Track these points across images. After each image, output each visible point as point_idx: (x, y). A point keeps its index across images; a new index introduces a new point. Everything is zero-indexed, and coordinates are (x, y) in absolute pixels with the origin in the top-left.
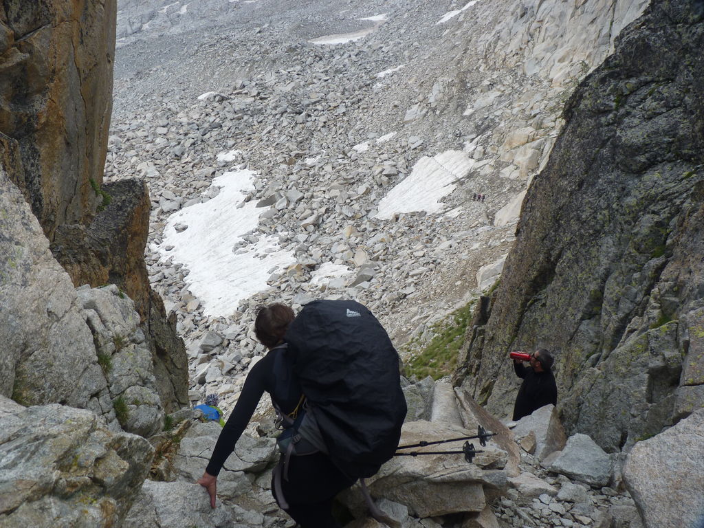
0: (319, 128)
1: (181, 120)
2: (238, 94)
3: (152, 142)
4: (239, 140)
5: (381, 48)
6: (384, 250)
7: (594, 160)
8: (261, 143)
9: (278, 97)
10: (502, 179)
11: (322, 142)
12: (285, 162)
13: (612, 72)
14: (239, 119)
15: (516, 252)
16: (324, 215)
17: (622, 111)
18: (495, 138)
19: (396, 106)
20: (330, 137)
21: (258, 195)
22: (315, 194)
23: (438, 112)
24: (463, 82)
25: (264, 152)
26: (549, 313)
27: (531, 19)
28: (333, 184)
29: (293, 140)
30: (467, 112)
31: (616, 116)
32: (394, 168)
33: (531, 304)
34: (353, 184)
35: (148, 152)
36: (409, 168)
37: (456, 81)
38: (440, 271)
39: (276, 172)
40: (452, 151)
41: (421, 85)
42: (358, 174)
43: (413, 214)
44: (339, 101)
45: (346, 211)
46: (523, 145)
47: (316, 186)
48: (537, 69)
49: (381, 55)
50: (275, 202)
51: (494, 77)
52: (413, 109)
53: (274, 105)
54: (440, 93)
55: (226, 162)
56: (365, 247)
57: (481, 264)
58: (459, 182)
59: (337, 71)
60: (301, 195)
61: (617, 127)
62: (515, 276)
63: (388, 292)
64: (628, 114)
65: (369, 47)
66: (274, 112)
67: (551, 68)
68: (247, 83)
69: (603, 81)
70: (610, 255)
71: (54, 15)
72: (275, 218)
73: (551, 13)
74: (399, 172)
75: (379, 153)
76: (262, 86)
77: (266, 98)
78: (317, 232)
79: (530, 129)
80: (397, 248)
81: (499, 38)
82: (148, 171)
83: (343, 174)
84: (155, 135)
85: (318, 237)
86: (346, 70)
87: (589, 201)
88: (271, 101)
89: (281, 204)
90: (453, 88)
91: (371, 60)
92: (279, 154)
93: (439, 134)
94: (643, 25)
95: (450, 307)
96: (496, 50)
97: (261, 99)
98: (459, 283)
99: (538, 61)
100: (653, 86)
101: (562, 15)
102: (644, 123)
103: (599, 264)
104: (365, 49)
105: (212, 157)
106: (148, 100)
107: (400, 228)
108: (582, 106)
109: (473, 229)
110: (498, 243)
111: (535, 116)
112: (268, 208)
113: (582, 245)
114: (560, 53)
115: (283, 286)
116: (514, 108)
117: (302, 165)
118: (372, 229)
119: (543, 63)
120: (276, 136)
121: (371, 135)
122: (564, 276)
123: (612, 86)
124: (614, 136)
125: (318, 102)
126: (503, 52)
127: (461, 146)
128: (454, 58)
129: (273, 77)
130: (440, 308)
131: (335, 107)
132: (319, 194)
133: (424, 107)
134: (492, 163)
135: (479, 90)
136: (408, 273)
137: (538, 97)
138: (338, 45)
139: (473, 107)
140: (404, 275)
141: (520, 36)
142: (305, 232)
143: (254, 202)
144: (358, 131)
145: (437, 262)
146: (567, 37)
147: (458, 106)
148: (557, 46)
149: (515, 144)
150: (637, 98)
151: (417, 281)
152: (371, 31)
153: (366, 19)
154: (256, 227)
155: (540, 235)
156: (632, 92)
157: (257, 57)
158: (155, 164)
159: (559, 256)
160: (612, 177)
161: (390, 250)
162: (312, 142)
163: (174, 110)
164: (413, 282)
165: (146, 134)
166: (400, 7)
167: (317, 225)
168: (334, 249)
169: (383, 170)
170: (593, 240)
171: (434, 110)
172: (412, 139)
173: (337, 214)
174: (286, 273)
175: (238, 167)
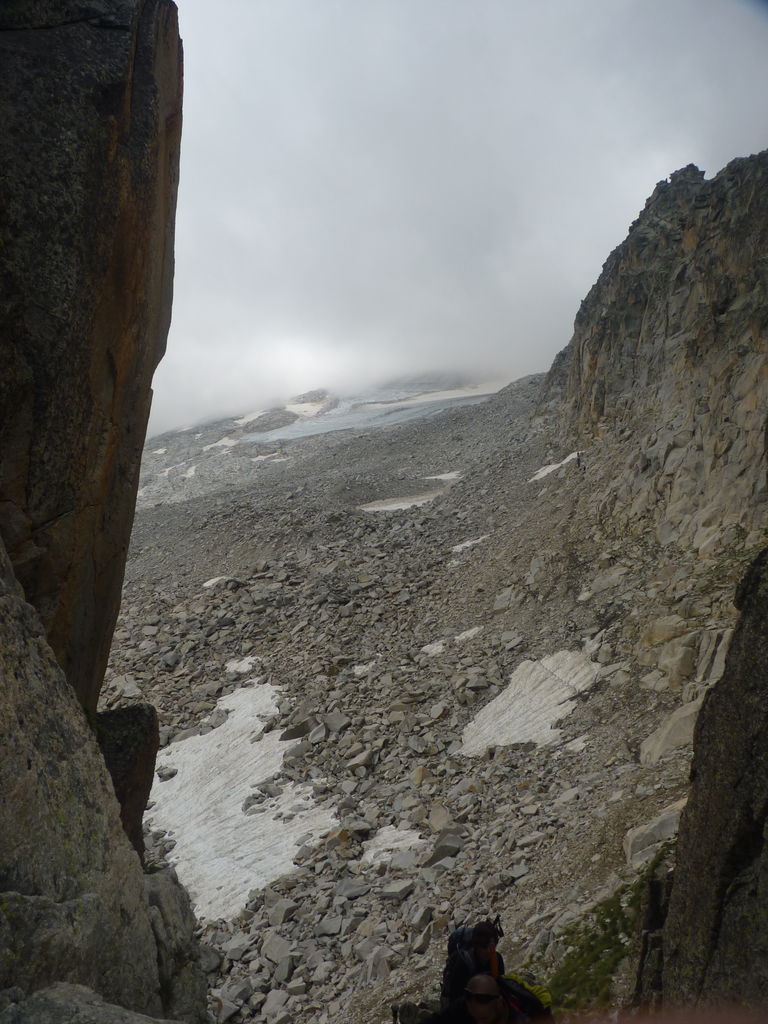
0: (372, 623)
1: (178, 615)
2: (259, 578)
3: (136, 646)
4: (257, 643)
5: (456, 514)
6: (475, 805)
8: (289, 646)
9: (315, 581)
10: (644, 692)
11: (376, 643)
12: (323, 672)
14: (260, 612)
15: (696, 807)
16: (381, 750)
18: (627, 632)
19: (480, 590)
20: (387, 635)
21: (283, 721)
22: (367, 718)
23: (541, 598)
24: (572, 557)
25: (294, 658)
27: (658, 473)
28: (393, 703)
29: (335, 640)
30: (583, 596)
32: (483, 678)
33: (733, 892)
34: (424, 701)
35: (127, 660)
36: (505, 677)
37: (563, 554)
38: (564, 838)
39: (310, 687)
40: (566, 652)
41: (514, 560)
42: (430, 688)
43: (516, 747)
44: (400, 585)
45: (413, 743)
46: (669, 640)
47: (369, 706)
48: (674, 537)
49: (456, 523)
50: (309, 731)
51: (616, 548)
52: (505, 594)
53: (309, 592)
54: (541, 571)
55: (239, 674)
56: (445, 800)
57: (629, 825)
58: (581, 697)
59: (397, 546)
60: (346, 721)
62: (699, 846)
63: (485, 874)
65: (439, 513)
66: (309, 602)
67: (694, 534)
68: (272, 563)
71: (79, 499)
72: (308, 757)
74: (491, 684)
75: (461, 655)
76: (293, 567)
77: (298, 584)
78: (370, 778)
79: (676, 618)
80: (494, 801)
81: (616, 497)
82: (126, 689)
83: (409, 687)
84: (140, 637)
85: (373, 785)
86: (409, 543)
88: (306, 587)
89: (317, 734)
90: (560, 564)
91: (443, 529)
92: (315, 661)
93: (546, 629)
95: (586, 899)
96: (614, 513)
97: (291, 584)
98: (596, 857)
99: (674, 525)
105: (220, 666)
106: (134, 589)
107: (496, 769)
108: (761, 592)
109: (609, 769)
110: (650, 792)
112: (298, 741)
114: (703, 514)
115: (319, 866)
116: (650, 589)
117: (349, 676)
118: (454, 771)
119: (682, 528)
120: (312, 635)
121: (447, 631)
125: (371, 587)
126: (623, 515)
127: (581, 645)
128: (557, 524)
129: (309, 555)
130: (571, 902)
131: (395, 593)
132: (374, 718)
133: (519, 591)
134: (627, 668)
135: (596, 566)
136: (515, 843)
137: (681, 573)
138: (396, 511)
139: (590, 590)
140: (509, 845)
141: (643, 495)
142: (352, 778)
143: (278, 733)
144: (427, 625)
145: (559, 823)
146: (709, 494)
147: (569, 588)
148: (697, 506)
149: (657, 641)
151: (530, 854)
152: (440, 493)
153: (434, 477)
154: (279, 771)
157: (288, 530)
158: (137, 679)
159: (765, 811)
161: (484, 805)
162: (362, 642)
163: (170, 602)
164: (523, 857)
165: (126, 635)
166: (478, 462)
167: (370, 766)
168: (397, 806)
169: (467, 681)
171: (535, 595)
172: (505, 636)
173: (400, 749)
174: (323, 844)
175: (256, 680)
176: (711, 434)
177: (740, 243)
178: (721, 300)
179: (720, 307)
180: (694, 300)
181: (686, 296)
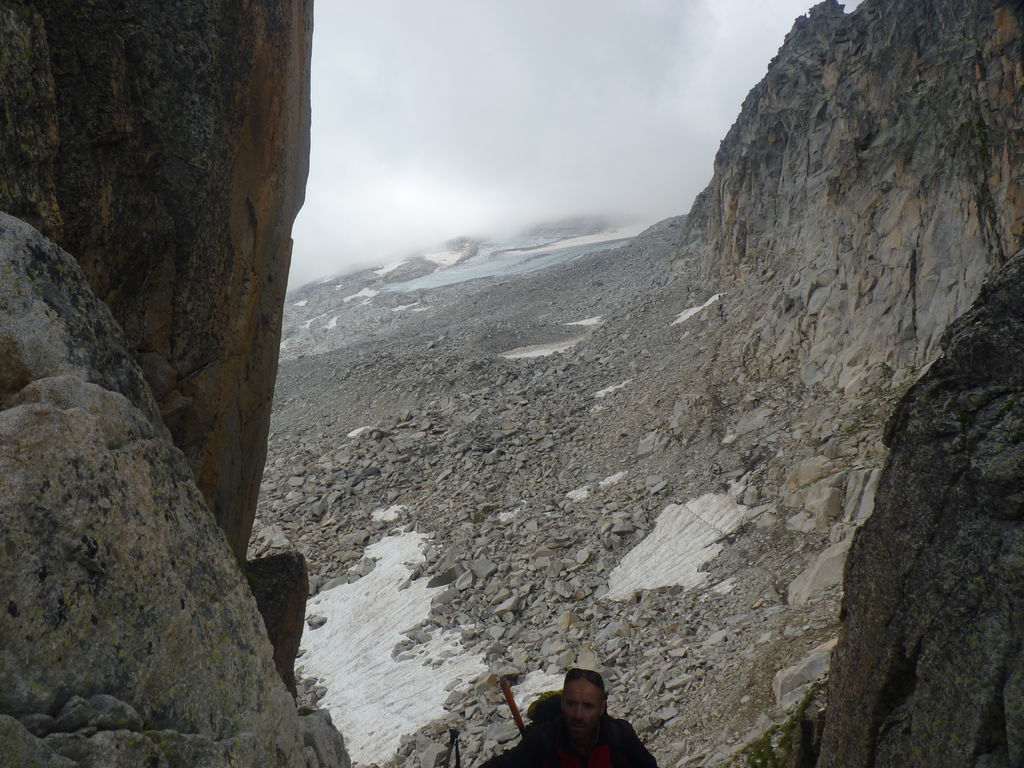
0: (516, 470)
1: (323, 466)
2: (403, 427)
3: (283, 497)
4: (403, 491)
5: (598, 359)
6: (623, 649)
7: (946, 502)
8: (435, 494)
9: (458, 429)
10: (791, 533)
11: (521, 490)
12: (468, 519)
13: (945, 382)
14: (404, 461)
15: (847, 646)
16: (528, 595)
17: (972, 433)
18: (773, 474)
19: (623, 435)
20: (532, 481)
21: (430, 569)
22: (513, 564)
23: (685, 441)
24: (716, 400)
25: (440, 506)
26: (919, 745)
27: (801, 313)
28: (539, 549)
29: (481, 488)
30: (728, 439)
31: (964, 440)
32: (628, 522)
33: (886, 730)
34: (570, 546)
35: (275, 511)
36: (650, 521)
37: (707, 397)
38: (713, 680)
39: (456, 534)
40: (712, 495)
41: (657, 405)
42: (576, 533)
43: (662, 590)
44: (543, 431)
45: (560, 588)
46: (815, 481)
47: (515, 552)
48: (819, 377)
49: (598, 368)
50: (456, 578)
51: (760, 390)
52: (649, 438)
53: (452, 440)
54: (685, 414)
55: (385, 522)
56: (593, 644)
57: (778, 666)
58: (727, 539)
59: (540, 392)
60: (492, 567)
61: (970, 456)
62: (851, 685)
63: (634, 716)
64: (982, 437)
65: (581, 358)
66: (453, 450)
67: (839, 374)
68: (415, 412)
69: (934, 393)
70: (1002, 645)
71: (223, 349)
72: (456, 603)
73: (828, 304)
74: (636, 528)
75: (606, 500)
76: (436, 416)
77: (442, 432)
78: (518, 623)
79: (823, 459)
80: (642, 644)
81: (759, 339)
82: (274, 539)
83: (554, 533)
84: (286, 488)
85: (521, 630)
86: (551, 390)
87: (950, 563)
88: (449, 436)
89: (464, 581)
90: (703, 407)
91: (585, 375)
92: (460, 508)
93: (690, 472)
94: (977, 319)
95: (736, 740)
96: (758, 355)
97: (435, 433)
98: (746, 699)
99: (818, 366)
100: (1010, 397)
101: (843, 306)
102: (1009, 448)
103: (986, 660)
104: (576, 361)
105: (366, 515)
106: (280, 440)
107: (643, 612)
108: (910, 429)
109: (757, 610)
110: (799, 633)
111: (826, 440)
112: (445, 588)
113: (951, 631)
114: (848, 354)
115: (469, 711)
116: (795, 430)
117: (495, 523)
118: (601, 616)
119: (827, 368)
120: (457, 482)
121: (591, 477)
122: (932, 682)
123: (949, 400)
124: (967, 468)
125: (514, 434)
126: (767, 357)
127: (726, 487)
128: (700, 367)
129: (451, 404)
130: (721, 743)
131: (539, 440)
132: (520, 564)
133: (663, 435)
134: (774, 510)
135: (740, 408)
136: (663, 685)
137: (827, 414)
138: (538, 358)
139: (734, 432)
140: (657, 687)
141: (787, 335)
142: (500, 623)
143: (425, 580)
144: (572, 471)
145: (707, 665)
146: (854, 333)
147: (713, 431)
148: (842, 345)
149: (803, 482)
150: (992, 414)
151: (679, 697)
152: (582, 339)
153: (575, 323)
154: (427, 617)
155: (881, 617)
156: (981, 406)
157: (430, 379)
158: (285, 529)
159: (918, 649)
160: (978, 525)
161: (632, 648)
162: (507, 489)
163: (315, 452)
164: (672, 699)
165: (273, 486)
166: (619, 307)
167: (517, 611)
168: (545, 650)
169: (612, 525)
170: (968, 623)
171: (679, 438)
172: (650, 480)
173: (547, 594)
174: (473, 690)
175: (402, 529)
176: (855, 272)
177: (882, 77)
178: (864, 136)
179: (862, 143)
180: (836, 137)
181: (827, 133)
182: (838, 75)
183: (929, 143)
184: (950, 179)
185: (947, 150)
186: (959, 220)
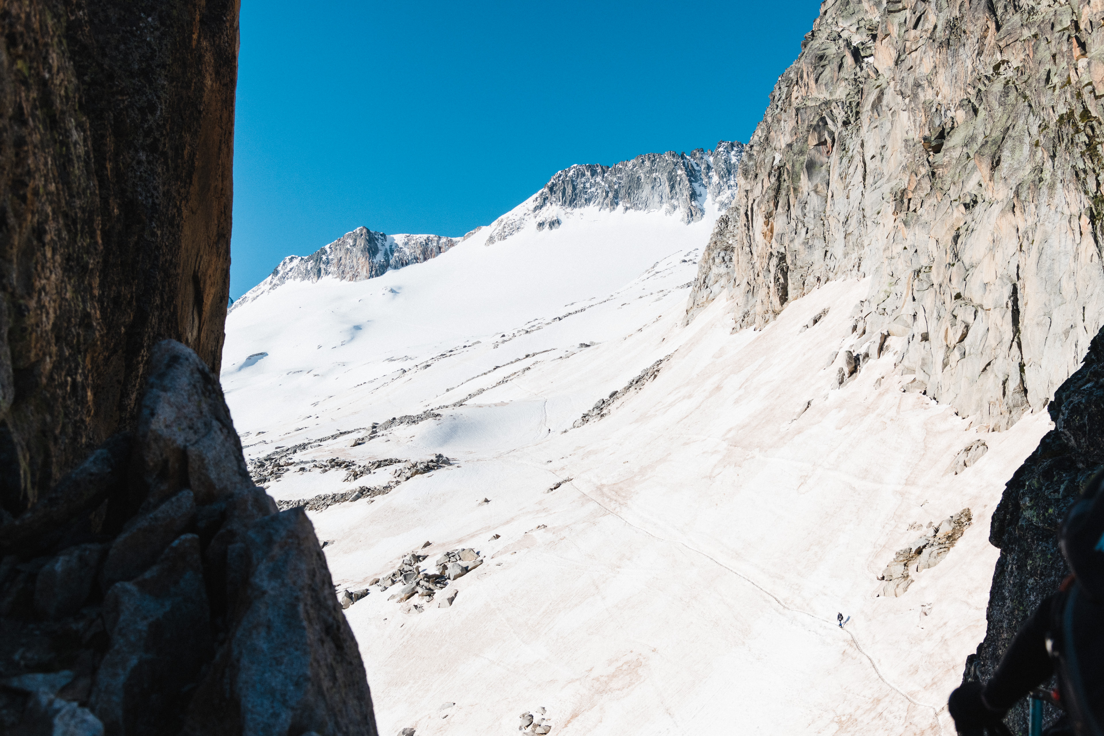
13: (1059, 461)
69: (1047, 476)
73: (906, 363)
101: (926, 364)
111: (920, 552)
123: (1066, 483)
176: (939, 318)
178: (935, 134)
179: (934, 144)
180: (898, 136)
181: (887, 131)
182: (894, 55)
183: (1021, 141)
184: (1052, 187)
185: (1046, 148)
186: (1069, 242)
